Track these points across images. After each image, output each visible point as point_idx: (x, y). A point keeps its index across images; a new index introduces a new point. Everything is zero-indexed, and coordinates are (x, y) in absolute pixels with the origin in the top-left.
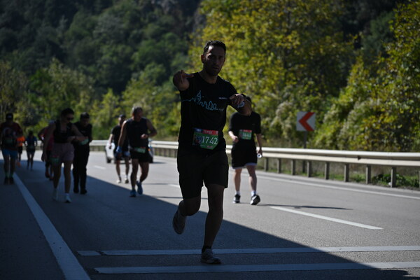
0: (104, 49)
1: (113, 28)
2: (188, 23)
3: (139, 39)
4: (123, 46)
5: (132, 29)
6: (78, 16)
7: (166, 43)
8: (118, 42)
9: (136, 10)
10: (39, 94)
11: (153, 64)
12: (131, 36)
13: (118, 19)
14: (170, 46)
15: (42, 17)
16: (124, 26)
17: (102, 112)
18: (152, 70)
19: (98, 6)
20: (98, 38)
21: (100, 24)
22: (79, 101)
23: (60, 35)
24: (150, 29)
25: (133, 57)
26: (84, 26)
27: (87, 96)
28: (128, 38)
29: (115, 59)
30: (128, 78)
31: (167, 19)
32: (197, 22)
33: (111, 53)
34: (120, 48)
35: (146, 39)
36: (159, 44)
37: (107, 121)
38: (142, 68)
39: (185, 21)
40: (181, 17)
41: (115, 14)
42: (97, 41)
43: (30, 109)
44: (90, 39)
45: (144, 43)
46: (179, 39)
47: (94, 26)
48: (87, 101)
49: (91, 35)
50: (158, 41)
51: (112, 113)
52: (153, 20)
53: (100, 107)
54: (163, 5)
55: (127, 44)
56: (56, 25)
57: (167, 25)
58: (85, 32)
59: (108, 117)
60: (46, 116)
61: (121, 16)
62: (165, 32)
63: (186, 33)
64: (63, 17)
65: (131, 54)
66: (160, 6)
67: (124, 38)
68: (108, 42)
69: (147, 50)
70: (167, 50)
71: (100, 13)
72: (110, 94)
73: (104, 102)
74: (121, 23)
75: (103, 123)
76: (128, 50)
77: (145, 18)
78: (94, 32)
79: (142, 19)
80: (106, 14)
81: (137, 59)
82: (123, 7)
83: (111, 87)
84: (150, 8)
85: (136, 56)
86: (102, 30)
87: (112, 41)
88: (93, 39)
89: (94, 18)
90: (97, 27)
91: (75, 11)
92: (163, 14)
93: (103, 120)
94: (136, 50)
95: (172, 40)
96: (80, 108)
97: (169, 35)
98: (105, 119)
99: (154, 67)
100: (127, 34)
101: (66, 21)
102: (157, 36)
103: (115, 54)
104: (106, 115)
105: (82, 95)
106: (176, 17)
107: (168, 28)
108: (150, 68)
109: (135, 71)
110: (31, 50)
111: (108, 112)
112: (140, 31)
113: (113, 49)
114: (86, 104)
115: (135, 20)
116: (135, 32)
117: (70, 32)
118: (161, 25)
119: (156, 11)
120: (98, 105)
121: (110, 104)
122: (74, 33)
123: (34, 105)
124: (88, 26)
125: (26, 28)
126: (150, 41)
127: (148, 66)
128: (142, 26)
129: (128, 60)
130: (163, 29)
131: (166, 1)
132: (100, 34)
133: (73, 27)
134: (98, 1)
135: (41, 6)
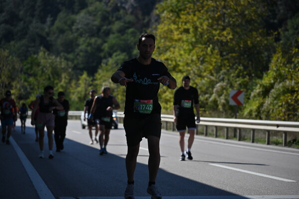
0: (81, 40)
1: (88, 24)
2: (146, 21)
3: (108, 33)
4: (96, 38)
5: (102, 26)
6: (61, 15)
7: (129, 36)
8: (92, 36)
9: (108, 12)
10: (30, 75)
11: (118, 52)
12: (102, 31)
13: (91, 18)
14: (132, 39)
15: (33, 16)
16: (97, 23)
17: (79, 89)
18: (118, 57)
19: (76, 7)
20: (76, 32)
21: (78, 21)
22: (61, 81)
23: (47, 30)
24: (116, 26)
25: (103, 47)
26: (65, 23)
27: (67, 77)
28: (99, 32)
29: (89, 49)
30: (99, 63)
31: (129, 18)
32: (153, 20)
33: (86, 44)
34: (93, 40)
35: (113, 33)
36: (123, 37)
37: (82, 96)
38: (110, 55)
39: (144, 19)
40: (140, 17)
41: (90, 13)
42: (76, 35)
43: (23, 87)
44: (70, 33)
45: (111, 36)
46: (138, 34)
47: (73, 23)
48: (67, 81)
49: (71, 30)
50: (123, 35)
51: (86, 90)
52: (118, 19)
53: (77, 85)
54: (127, 7)
55: (99, 37)
56: (44, 22)
57: (129, 22)
58: (66, 28)
59: (83, 93)
60: (35, 92)
61: (95, 15)
62: (128, 28)
63: (144, 29)
64: (49, 16)
65: (102, 44)
66: (124, 8)
68: (84, 35)
69: (114, 42)
70: (129, 42)
71: (77, 13)
72: (85, 76)
73: (80, 82)
74: (94, 20)
75: (80, 98)
76: (99, 41)
77: (112, 17)
78: (74, 27)
79: (110, 18)
80: (82, 14)
81: (106, 49)
82: (96, 8)
83: (86, 70)
84: (116, 9)
85: (106, 46)
86: (79, 26)
87: (87, 35)
88: (72, 33)
89: (73, 17)
90: (75, 24)
91: (59, 11)
92: (127, 14)
93: (79, 95)
94: (105, 42)
95: (133, 34)
96: (62, 86)
97: (131, 30)
98: (81, 94)
99: (119, 55)
100: (99, 29)
101: (52, 19)
102: (122, 31)
103: (89, 44)
104: (81, 91)
105: (63, 76)
106: (137, 17)
107: (130, 24)
108: (116, 56)
109: (105, 57)
110: (24, 41)
111: (84, 89)
112: (109, 27)
113: (88, 41)
114: (66, 83)
115: (105, 19)
116: (105, 27)
117: (54, 27)
118: (125, 23)
119: (122, 12)
120: (76, 84)
121: (85, 84)
122: (58, 28)
123: (26, 84)
124: (69, 23)
125: (21, 24)
126: (116, 35)
127: (115, 54)
128: (110, 23)
129: (99, 49)
130: (126, 25)
131: (129, 4)
132: (78, 29)
133: (57, 23)
134: (77, 4)
135: (33, 7)
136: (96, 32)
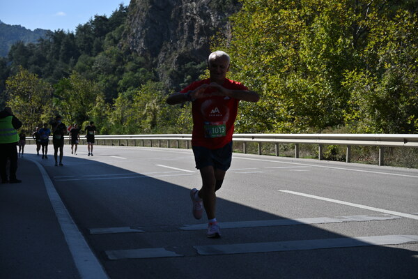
0: (100, 77)
1: (105, 64)
3: (122, 72)
4: (112, 76)
5: (118, 65)
6: (82, 57)
7: (140, 74)
9: (122, 55)
10: (61, 99)
11: (132, 87)
13: (108, 59)
14: (143, 76)
15: (58, 59)
16: (112, 63)
19: (94, 50)
20: (95, 70)
21: (96, 62)
24: (129, 66)
25: (119, 83)
26: (86, 63)
28: (117, 71)
29: (107, 84)
31: (140, 59)
32: (160, 61)
33: (104, 80)
34: (110, 77)
35: (127, 72)
36: (137, 75)
38: (125, 90)
39: (153, 60)
40: (149, 58)
41: (107, 55)
42: (95, 72)
43: (54, 111)
45: (125, 74)
46: (148, 73)
47: (92, 63)
49: (91, 69)
50: (136, 73)
52: (130, 60)
54: (137, 50)
55: (115, 75)
56: (68, 63)
57: (140, 63)
58: (87, 66)
61: (110, 57)
62: (139, 67)
63: (153, 68)
64: (72, 58)
65: (118, 81)
66: (135, 51)
68: (102, 73)
69: (128, 78)
70: (141, 79)
71: (96, 55)
74: (111, 61)
76: (116, 78)
77: (126, 59)
78: (93, 67)
79: (124, 59)
80: (100, 55)
81: (122, 84)
82: (111, 51)
84: (129, 52)
85: (121, 83)
86: (98, 66)
87: (105, 73)
88: (92, 71)
89: (93, 58)
90: (94, 64)
91: (80, 55)
92: (138, 56)
94: (122, 79)
95: (143, 71)
97: (141, 69)
100: (114, 68)
101: (74, 60)
102: (134, 70)
103: (107, 81)
106: (146, 58)
107: (141, 65)
109: (121, 92)
110: (51, 78)
112: (123, 67)
113: (105, 78)
115: (119, 60)
116: (120, 67)
118: (136, 63)
119: (133, 54)
122: (80, 67)
124: (89, 63)
125: (48, 65)
126: (130, 73)
127: (129, 89)
128: (124, 63)
129: (115, 85)
130: (138, 65)
131: (140, 47)
132: (97, 68)
133: (80, 63)
134: (94, 49)
135: (57, 52)
136: (113, 71)
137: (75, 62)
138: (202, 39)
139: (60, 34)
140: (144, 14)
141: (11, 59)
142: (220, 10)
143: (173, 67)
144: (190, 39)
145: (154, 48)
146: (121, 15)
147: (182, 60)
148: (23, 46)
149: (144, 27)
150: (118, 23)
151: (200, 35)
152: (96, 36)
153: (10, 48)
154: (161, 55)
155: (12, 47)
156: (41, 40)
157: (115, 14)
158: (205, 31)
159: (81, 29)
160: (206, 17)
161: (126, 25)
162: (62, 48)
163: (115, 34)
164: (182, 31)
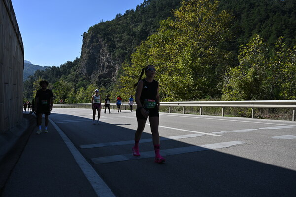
1: (71, 78)
3: (78, 81)
6: (62, 76)
9: (77, 75)
15: (53, 76)
19: (67, 74)
24: (80, 79)
28: (75, 81)
39: (89, 77)
41: (72, 75)
47: (66, 78)
50: (83, 82)
52: (81, 77)
63: (89, 80)
67: (74, 81)
69: (80, 84)
74: (73, 77)
77: (79, 77)
80: (69, 75)
82: (74, 74)
84: (80, 74)
85: (77, 85)
89: (67, 76)
92: (83, 76)
95: (86, 81)
100: (75, 80)
102: (82, 80)
106: (87, 76)
107: (85, 79)
115: (77, 77)
116: (77, 79)
118: (83, 78)
126: (81, 82)
131: (84, 73)
135: (53, 74)
137: (60, 77)
138: (107, 70)
139: (54, 67)
140: (86, 61)
141: (35, 76)
142: (114, 60)
143: (97, 80)
144: (103, 70)
145: (89, 73)
146: (77, 61)
147: (100, 77)
148: (40, 71)
149: (86, 65)
150: (76, 64)
151: (107, 68)
152: (67, 68)
153: (34, 72)
154: (92, 75)
155: (36, 72)
156: (47, 69)
157: (75, 61)
158: (108, 67)
159: (62, 66)
160: (109, 62)
161: (79, 65)
162: (55, 72)
163: (75, 68)
164: (100, 67)
